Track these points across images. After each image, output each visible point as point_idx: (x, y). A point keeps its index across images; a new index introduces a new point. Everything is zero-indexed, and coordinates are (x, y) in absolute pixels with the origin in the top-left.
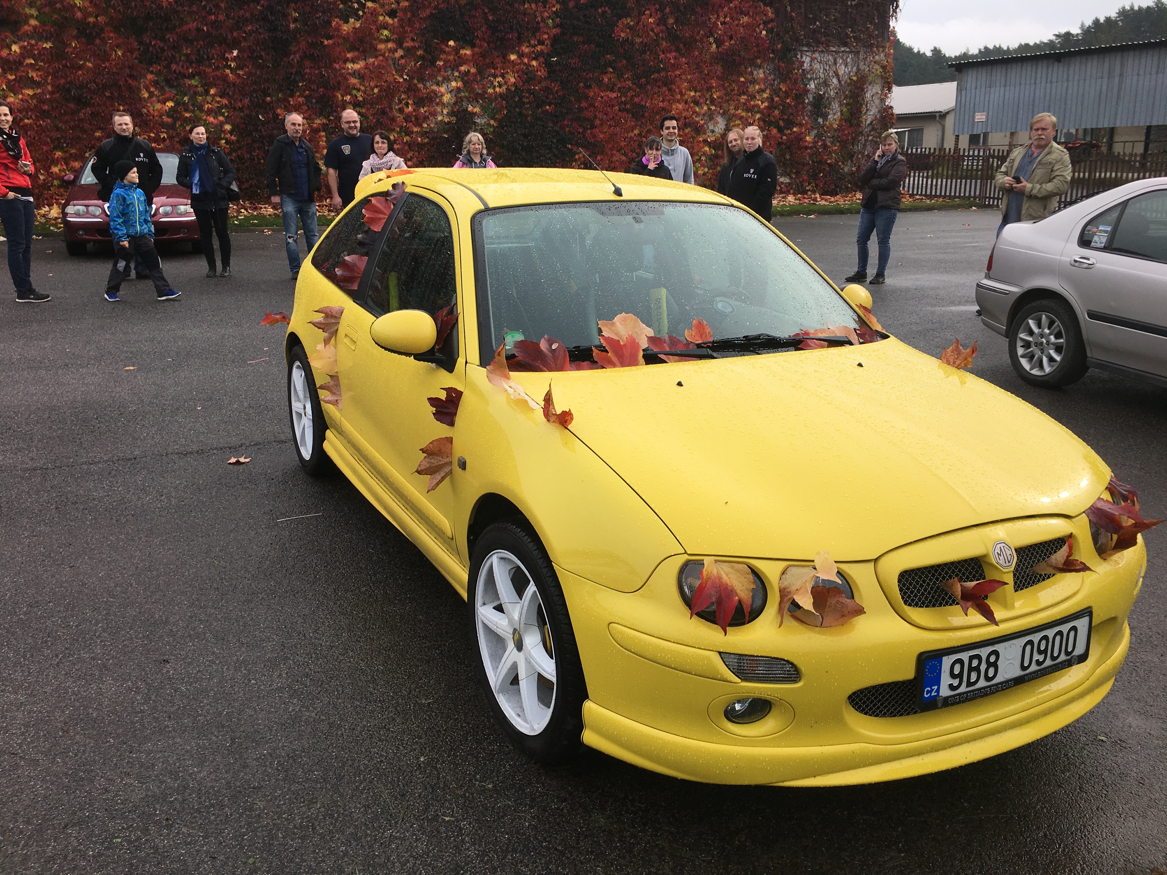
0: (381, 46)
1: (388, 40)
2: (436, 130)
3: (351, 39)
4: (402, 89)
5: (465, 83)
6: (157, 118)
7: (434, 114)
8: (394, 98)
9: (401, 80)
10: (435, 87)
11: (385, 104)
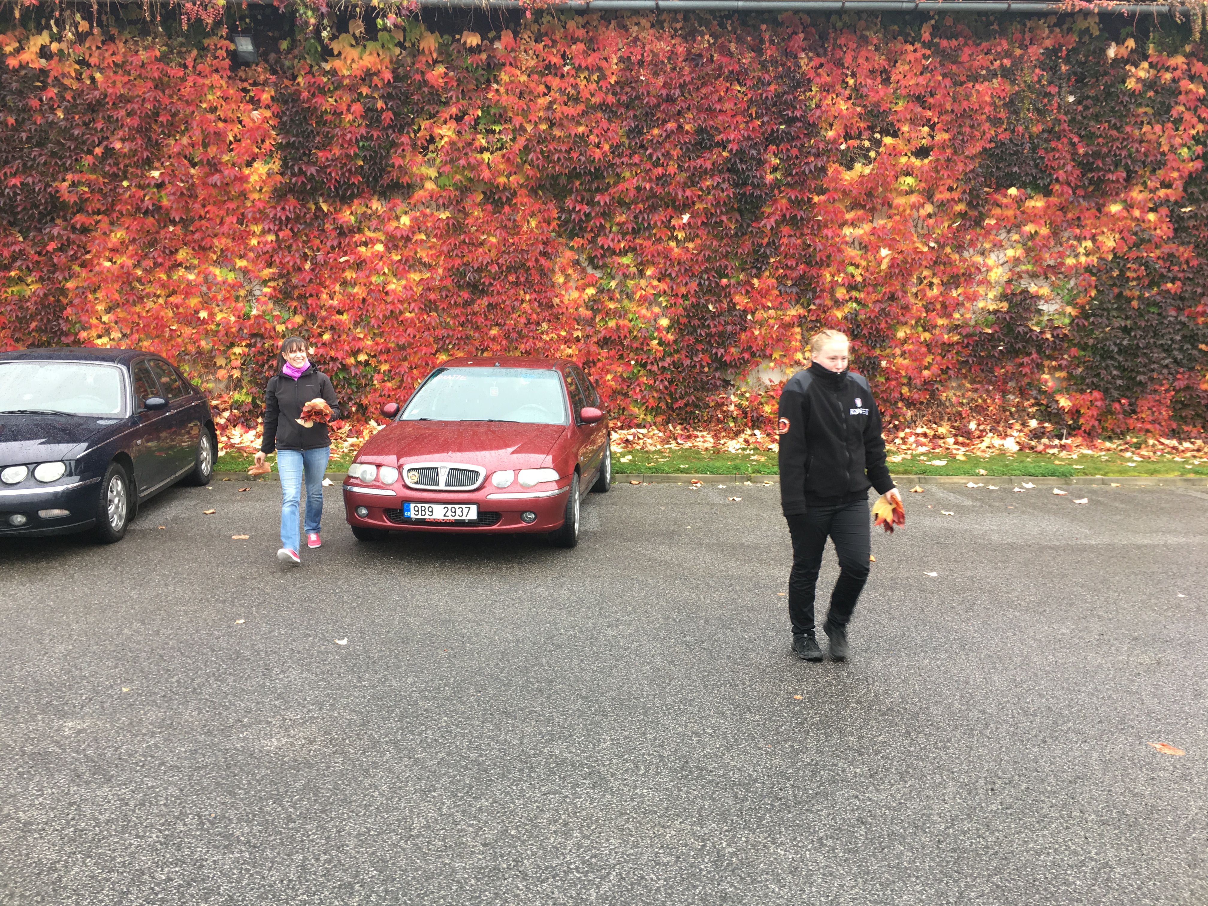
0: (900, 201)
1: (910, 192)
2: (972, 323)
3: (855, 192)
4: (924, 263)
5: (1028, 251)
6: (571, 310)
7: (973, 298)
8: (912, 275)
9: (926, 249)
10: (979, 259)
11: (897, 285)
